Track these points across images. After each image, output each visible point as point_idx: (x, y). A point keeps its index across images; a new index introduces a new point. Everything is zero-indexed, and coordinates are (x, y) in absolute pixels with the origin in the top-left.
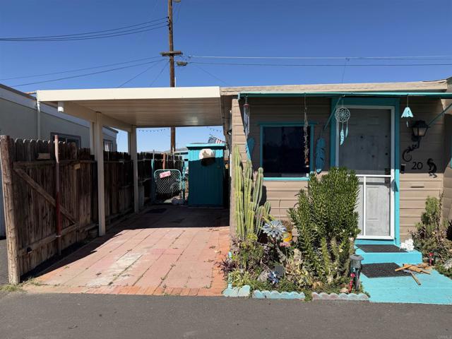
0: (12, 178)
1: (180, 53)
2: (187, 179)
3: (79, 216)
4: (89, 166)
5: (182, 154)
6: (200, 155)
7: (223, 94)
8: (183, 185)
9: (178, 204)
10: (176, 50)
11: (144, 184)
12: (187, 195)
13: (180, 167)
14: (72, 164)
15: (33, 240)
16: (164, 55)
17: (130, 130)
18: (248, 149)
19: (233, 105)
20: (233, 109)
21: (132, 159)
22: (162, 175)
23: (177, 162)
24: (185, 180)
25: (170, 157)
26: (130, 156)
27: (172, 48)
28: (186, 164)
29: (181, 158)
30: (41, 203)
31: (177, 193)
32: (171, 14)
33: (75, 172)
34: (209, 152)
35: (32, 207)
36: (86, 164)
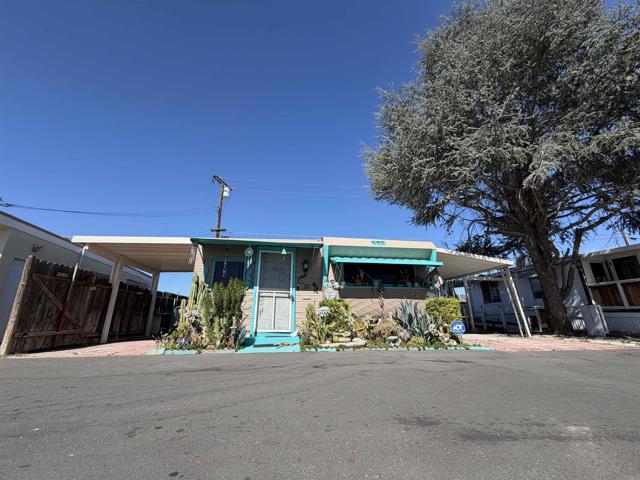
0: (28, 282)
1: (224, 230)
3: (85, 324)
4: (105, 291)
10: (221, 228)
14: (89, 286)
15: (32, 330)
16: (213, 231)
18: (204, 274)
21: (151, 294)
27: (219, 226)
30: (49, 305)
33: (90, 292)
35: (40, 306)
36: (103, 289)
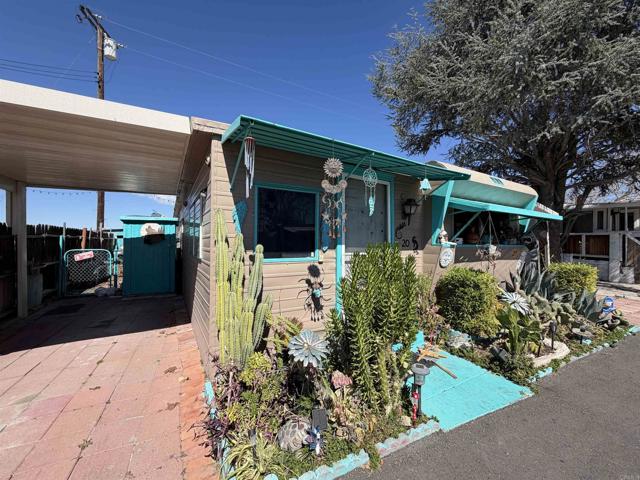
2: (121, 261)
5: (113, 231)
6: (142, 231)
7: (197, 128)
8: (115, 269)
9: (106, 295)
11: (43, 271)
12: (120, 281)
13: (110, 246)
17: (11, 188)
18: (236, 217)
19: (213, 148)
20: (213, 154)
21: (14, 233)
22: (77, 258)
23: (105, 241)
24: (118, 262)
25: (94, 234)
26: (10, 229)
28: (120, 242)
29: (112, 235)
31: (105, 279)
32: (103, 70)
34: (156, 228)
